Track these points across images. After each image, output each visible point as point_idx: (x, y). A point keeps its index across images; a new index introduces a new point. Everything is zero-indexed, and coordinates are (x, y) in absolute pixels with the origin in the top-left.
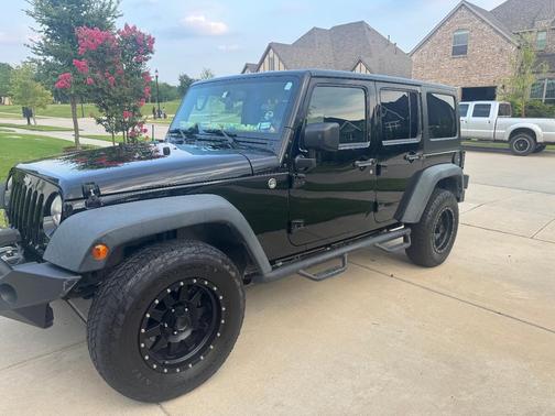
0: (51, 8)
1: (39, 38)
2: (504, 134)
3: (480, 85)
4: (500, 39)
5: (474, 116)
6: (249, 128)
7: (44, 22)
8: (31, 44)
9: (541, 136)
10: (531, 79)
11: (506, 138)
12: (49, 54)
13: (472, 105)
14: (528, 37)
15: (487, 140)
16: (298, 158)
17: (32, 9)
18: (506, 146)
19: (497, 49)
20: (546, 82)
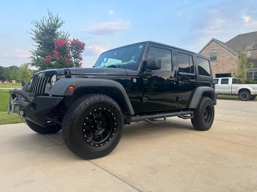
0: (42, 37)
1: (35, 49)
2: (236, 91)
3: (223, 73)
4: (231, 53)
5: (221, 83)
6: (125, 63)
7: (38, 42)
8: (32, 51)
9: (253, 92)
10: (246, 70)
11: (237, 93)
12: (39, 55)
13: (220, 79)
14: (243, 53)
15: (228, 94)
16: (145, 72)
17: (34, 37)
18: (237, 97)
19: (230, 58)
20: (253, 71)
